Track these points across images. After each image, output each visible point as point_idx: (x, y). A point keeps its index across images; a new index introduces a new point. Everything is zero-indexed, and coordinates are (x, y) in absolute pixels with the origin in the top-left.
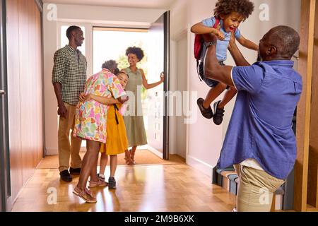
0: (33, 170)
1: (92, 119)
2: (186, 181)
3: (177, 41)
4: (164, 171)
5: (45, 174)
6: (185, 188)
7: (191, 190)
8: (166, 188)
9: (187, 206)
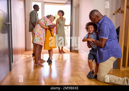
0: (22, 55)
1: (38, 36)
2: (78, 59)
3: (76, 8)
4: (70, 56)
5: (26, 56)
6: (78, 61)
7: (80, 62)
8: (71, 61)
9: (79, 67)
